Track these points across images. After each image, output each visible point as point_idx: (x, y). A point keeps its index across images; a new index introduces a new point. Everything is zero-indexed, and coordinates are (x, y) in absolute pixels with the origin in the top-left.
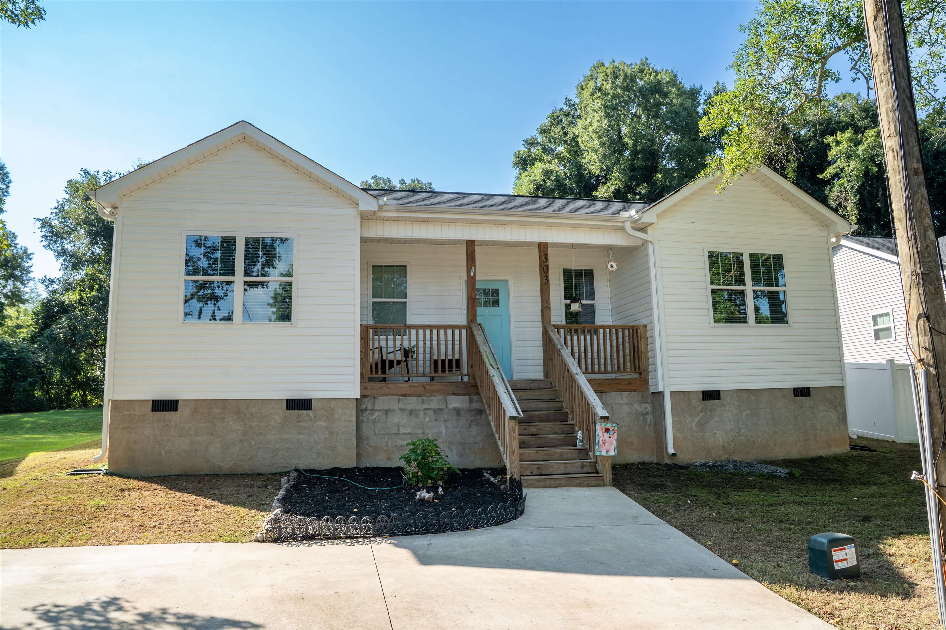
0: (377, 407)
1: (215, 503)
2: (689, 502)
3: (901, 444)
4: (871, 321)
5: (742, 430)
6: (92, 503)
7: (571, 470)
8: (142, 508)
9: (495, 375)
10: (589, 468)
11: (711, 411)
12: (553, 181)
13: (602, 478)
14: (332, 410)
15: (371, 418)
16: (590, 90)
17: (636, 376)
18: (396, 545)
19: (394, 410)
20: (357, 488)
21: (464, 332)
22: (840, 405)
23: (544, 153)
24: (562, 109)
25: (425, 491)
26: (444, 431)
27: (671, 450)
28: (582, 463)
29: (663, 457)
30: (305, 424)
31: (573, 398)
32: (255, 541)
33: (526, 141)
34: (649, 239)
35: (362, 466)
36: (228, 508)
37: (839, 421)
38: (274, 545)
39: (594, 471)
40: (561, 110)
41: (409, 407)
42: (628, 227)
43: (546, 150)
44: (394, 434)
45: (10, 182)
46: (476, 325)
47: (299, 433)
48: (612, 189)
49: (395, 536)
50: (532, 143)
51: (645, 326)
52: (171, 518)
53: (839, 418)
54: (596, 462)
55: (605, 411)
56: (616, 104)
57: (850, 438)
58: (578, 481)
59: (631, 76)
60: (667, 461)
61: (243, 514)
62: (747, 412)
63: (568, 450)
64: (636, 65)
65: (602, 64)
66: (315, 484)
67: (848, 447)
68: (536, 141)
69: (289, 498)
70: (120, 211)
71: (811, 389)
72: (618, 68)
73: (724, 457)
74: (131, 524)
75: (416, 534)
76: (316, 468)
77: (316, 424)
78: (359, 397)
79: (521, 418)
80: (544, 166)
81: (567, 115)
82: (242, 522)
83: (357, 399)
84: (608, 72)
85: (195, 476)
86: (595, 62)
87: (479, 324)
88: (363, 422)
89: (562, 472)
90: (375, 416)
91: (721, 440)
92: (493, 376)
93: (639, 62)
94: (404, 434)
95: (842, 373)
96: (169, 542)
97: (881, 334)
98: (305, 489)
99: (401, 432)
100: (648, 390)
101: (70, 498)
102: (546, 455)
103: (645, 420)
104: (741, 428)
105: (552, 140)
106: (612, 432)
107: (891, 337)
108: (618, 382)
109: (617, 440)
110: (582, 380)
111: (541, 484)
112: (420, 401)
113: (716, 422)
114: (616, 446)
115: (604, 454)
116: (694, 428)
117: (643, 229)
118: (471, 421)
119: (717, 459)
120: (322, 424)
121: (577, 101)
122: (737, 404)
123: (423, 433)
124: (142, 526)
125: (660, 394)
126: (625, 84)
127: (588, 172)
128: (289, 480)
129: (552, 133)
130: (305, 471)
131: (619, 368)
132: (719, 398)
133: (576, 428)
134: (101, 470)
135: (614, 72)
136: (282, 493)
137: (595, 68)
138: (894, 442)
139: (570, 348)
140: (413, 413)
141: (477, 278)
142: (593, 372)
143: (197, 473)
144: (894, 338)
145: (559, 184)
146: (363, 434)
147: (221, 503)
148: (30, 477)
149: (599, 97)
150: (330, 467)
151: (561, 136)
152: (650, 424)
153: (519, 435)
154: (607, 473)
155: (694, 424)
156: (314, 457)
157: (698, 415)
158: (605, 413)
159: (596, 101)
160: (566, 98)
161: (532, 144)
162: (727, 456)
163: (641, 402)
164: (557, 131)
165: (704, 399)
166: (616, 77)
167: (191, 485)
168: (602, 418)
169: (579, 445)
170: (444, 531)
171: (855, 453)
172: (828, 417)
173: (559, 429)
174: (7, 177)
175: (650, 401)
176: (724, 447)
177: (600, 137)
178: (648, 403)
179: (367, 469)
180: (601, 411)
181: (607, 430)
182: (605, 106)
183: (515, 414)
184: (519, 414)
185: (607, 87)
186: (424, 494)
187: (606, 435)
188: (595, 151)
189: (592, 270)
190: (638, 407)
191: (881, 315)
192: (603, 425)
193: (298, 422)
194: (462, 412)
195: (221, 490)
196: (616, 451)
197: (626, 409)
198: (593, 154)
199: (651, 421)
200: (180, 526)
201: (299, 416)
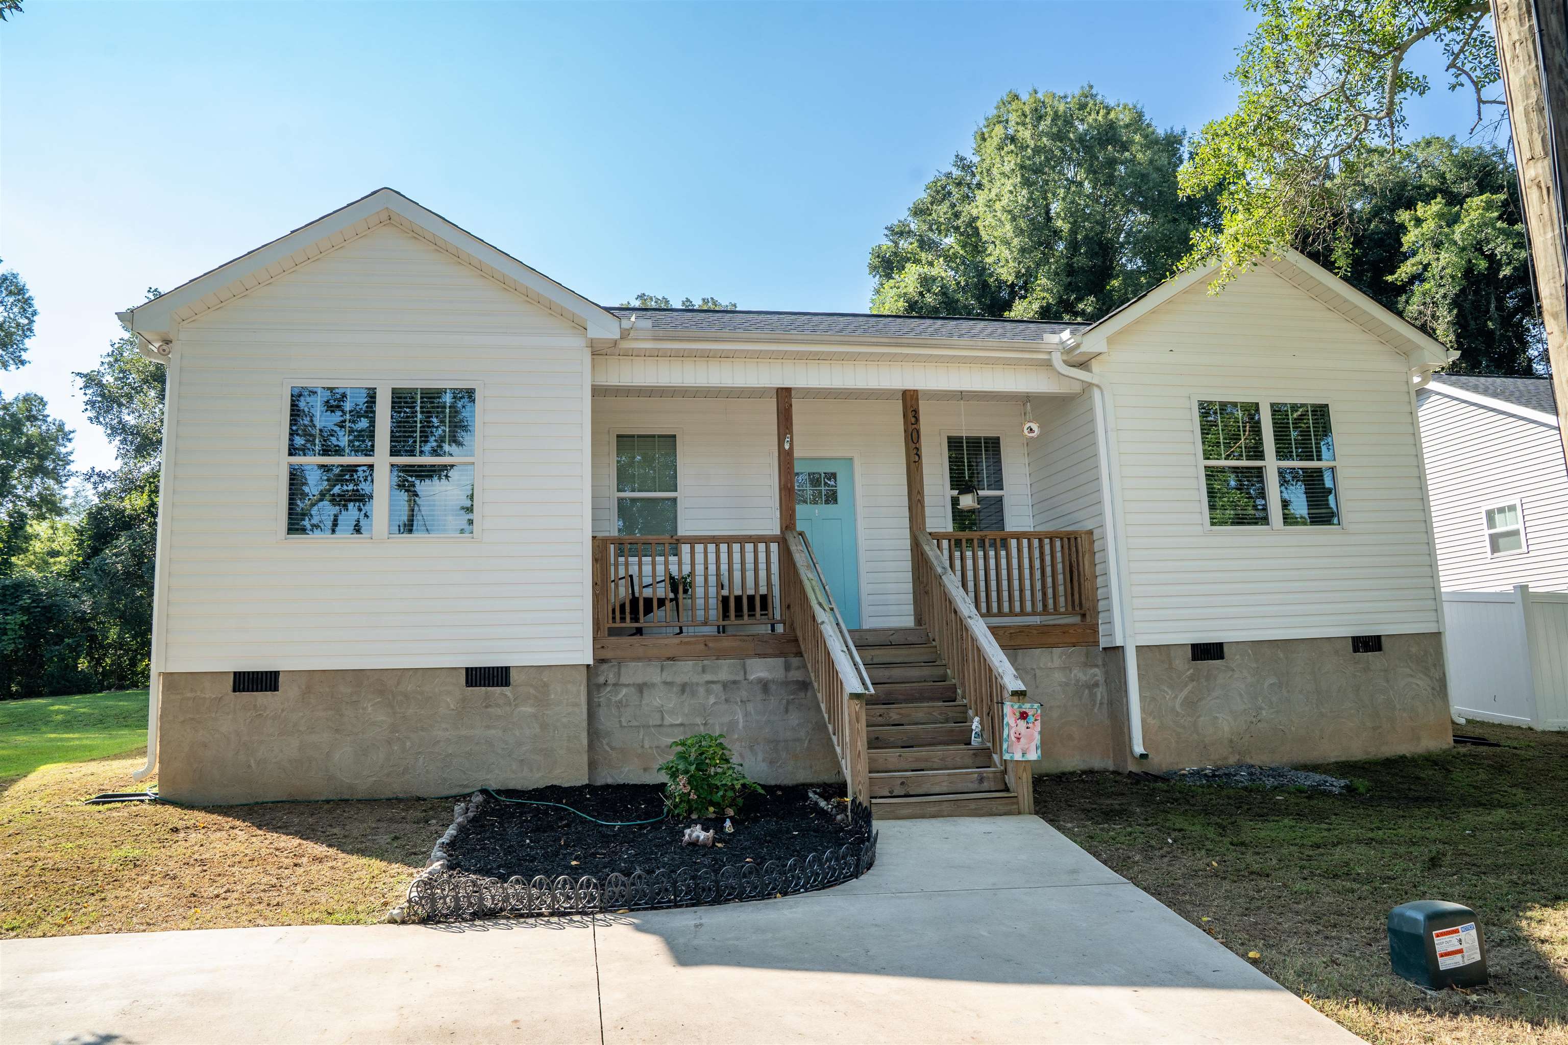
0: (623, 680)
1: (332, 851)
2: (1170, 841)
3: (1544, 732)
4: (1484, 521)
5: (1264, 712)
6: (117, 854)
7: (960, 787)
8: (203, 863)
9: (826, 621)
10: (992, 784)
11: (1207, 679)
12: (936, 294)
13: (1014, 800)
14: (546, 685)
15: (614, 699)
16: (996, 141)
17: (1077, 619)
18: (638, 928)
19: (653, 685)
20: (583, 822)
21: (774, 547)
22: (1435, 665)
23: (921, 247)
24: (951, 173)
25: (699, 827)
26: (741, 720)
27: (1139, 749)
28: (980, 773)
29: (1126, 761)
30: (499, 711)
31: (964, 660)
32: (389, 922)
33: (890, 229)
34: (1095, 381)
35: (600, 782)
36: (355, 860)
37: (1433, 694)
38: (421, 928)
39: (1002, 787)
40: (949, 175)
41: (679, 680)
42: (1057, 360)
43: (925, 244)
44: (656, 726)
45: (35, 313)
46: (796, 535)
47: (488, 727)
48: (1036, 306)
49: (638, 910)
50: (901, 232)
51: (1090, 533)
52: (249, 880)
53: (1433, 689)
54: (1005, 772)
55: (1020, 682)
56: (1040, 163)
57: (1453, 723)
58: (973, 806)
59: (1066, 116)
60: (1132, 767)
61: (376, 872)
62: (1272, 680)
63: (956, 752)
64: (1074, 97)
65: (1016, 97)
66: (512, 815)
67: (1451, 740)
68: (907, 229)
69: (462, 841)
70: (176, 346)
71: (1383, 639)
72: (1043, 102)
73: (1232, 760)
74: (175, 892)
75: (676, 906)
76: (519, 787)
77: (518, 709)
78: (590, 662)
79: (871, 695)
80: (921, 270)
81: (959, 184)
82: (373, 886)
83: (588, 666)
84: (1027, 109)
85: (308, 803)
86: (1004, 94)
87: (801, 534)
88: (600, 705)
89: (945, 790)
90: (620, 696)
91: (1226, 729)
92: (823, 623)
93: (1077, 92)
94: (672, 725)
95: (1437, 610)
96: (237, 924)
97: (1502, 542)
98: (493, 825)
99: (666, 723)
100: (1096, 643)
101: (79, 846)
102: (917, 760)
103: (1092, 696)
104: (1261, 709)
105: (934, 227)
106: (1031, 719)
107: (1520, 547)
108: (1044, 630)
109: (1041, 733)
110: (979, 628)
111: (905, 812)
112: (700, 669)
113: (1218, 698)
114: (1039, 743)
115: (1018, 757)
116: (1178, 709)
117: (1083, 365)
118: (788, 702)
119: (1219, 763)
120: (528, 709)
121: (976, 159)
122: (1254, 665)
123: (705, 724)
124: (195, 896)
125: (1116, 652)
126: (1055, 130)
127: (996, 280)
128: (467, 809)
129: (934, 215)
130: (499, 792)
131: (1045, 606)
132: (1221, 656)
133: (971, 712)
134: (146, 795)
135: (1036, 110)
136: (451, 831)
137: (1004, 104)
138: (1531, 729)
139: (959, 573)
140: (688, 689)
141: (797, 454)
142: (1000, 613)
143: (312, 798)
144: (1525, 549)
145: (947, 300)
146: (601, 727)
147: (343, 851)
148: (22, 809)
149: (1012, 152)
150: (542, 784)
151: (949, 219)
152: (1101, 704)
153: (867, 726)
154: (1024, 791)
155: (1178, 701)
156: (514, 767)
157: (1186, 686)
158: (1020, 686)
159: (1006, 159)
160: (957, 156)
161: (901, 234)
162: (1238, 757)
163: (1086, 665)
164: (942, 211)
165: (1195, 658)
166: (1040, 118)
167: (296, 820)
168: (1015, 693)
169: (975, 742)
170: (727, 901)
171: (1462, 749)
172: (1414, 686)
173: (941, 714)
174: (31, 306)
175: (1100, 663)
176: (1231, 741)
177: (1014, 219)
178: (1097, 666)
179: (607, 786)
180: (1012, 682)
181: (1024, 716)
182: (1022, 167)
183: (860, 689)
184: (866, 688)
185: (1025, 134)
186: (697, 833)
187: (1022, 723)
188: (1007, 243)
189: (998, 438)
190: (1079, 674)
191: (1501, 510)
192: (1016, 706)
193: (486, 707)
194: (773, 687)
195: (347, 827)
196: (1039, 751)
197: (1059, 676)
198: (1003, 248)
199: (1102, 697)
200: (262, 894)
201: (487, 696)
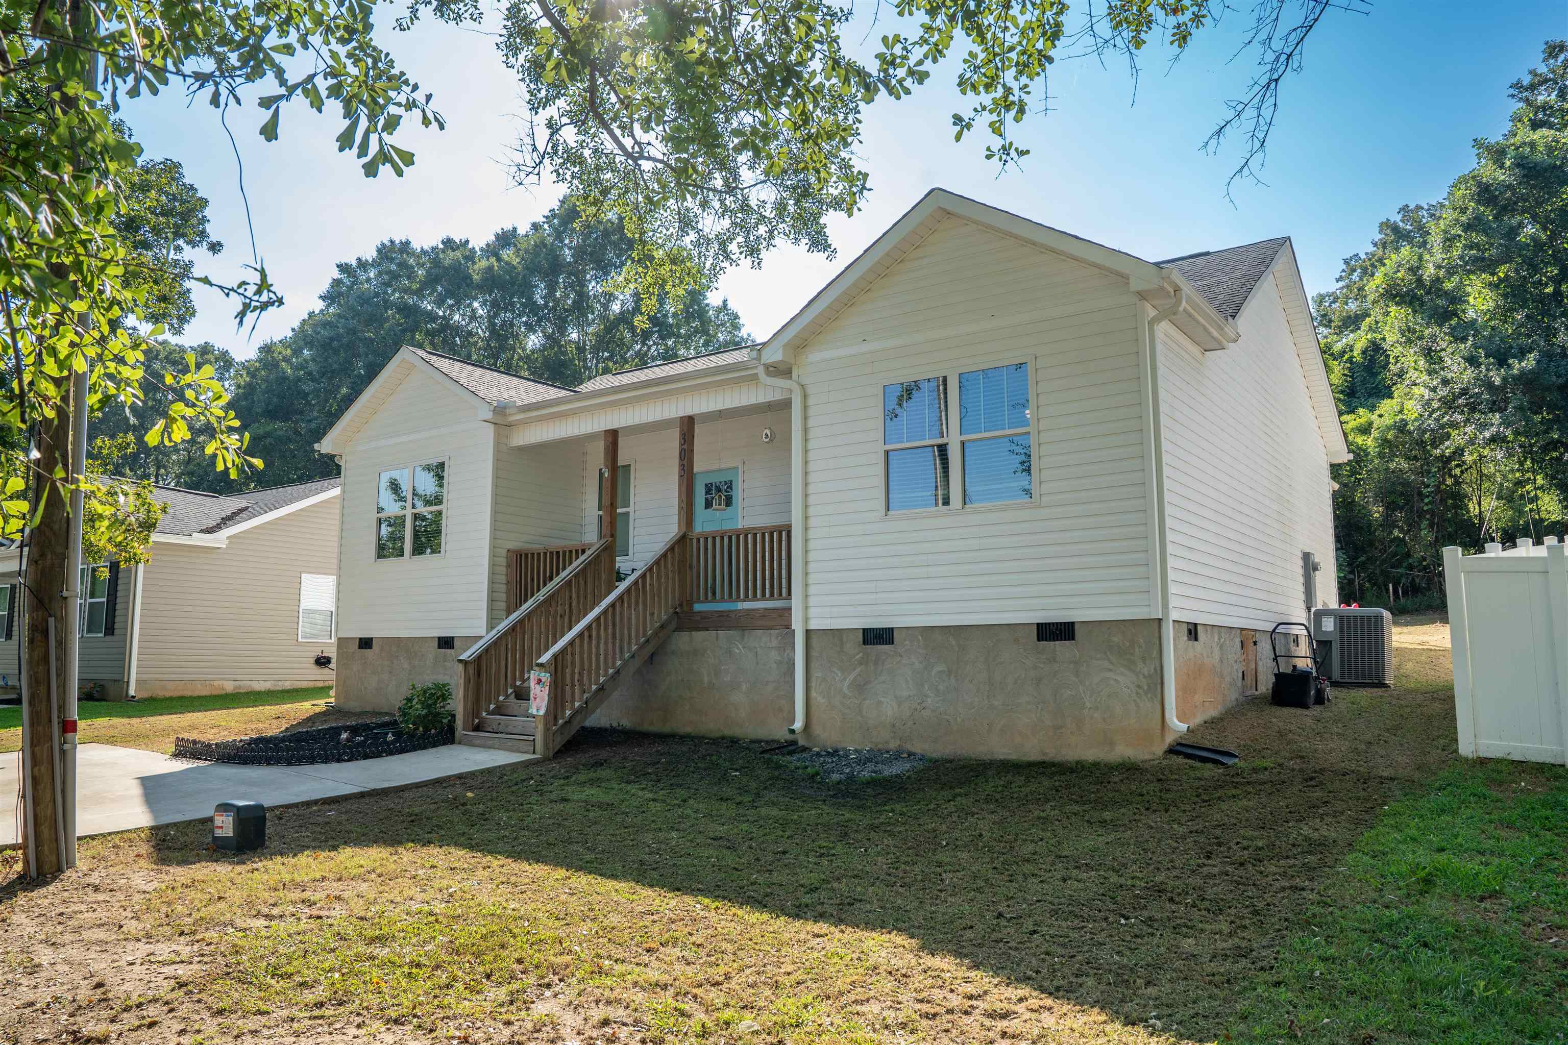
5: (929, 700)
11: (876, 663)
13: (532, 743)
22: (1144, 658)
34: (788, 386)
37: (1138, 693)
42: (761, 373)
53: (1139, 687)
58: (510, 743)
62: (941, 667)
67: (1159, 750)
70: (344, 457)
71: (1077, 627)
73: (894, 744)
91: (891, 713)
104: (926, 696)
106: (543, 684)
113: (884, 682)
115: (534, 711)
116: (845, 689)
119: (879, 745)
122: (920, 652)
132: (891, 642)
155: (847, 683)
157: (854, 669)
162: (897, 742)
165: (865, 642)
171: (1163, 761)
172: (1112, 682)
176: (895, 725)
192: (536, 674)
193: (442, 661)
201: (444, 655)
